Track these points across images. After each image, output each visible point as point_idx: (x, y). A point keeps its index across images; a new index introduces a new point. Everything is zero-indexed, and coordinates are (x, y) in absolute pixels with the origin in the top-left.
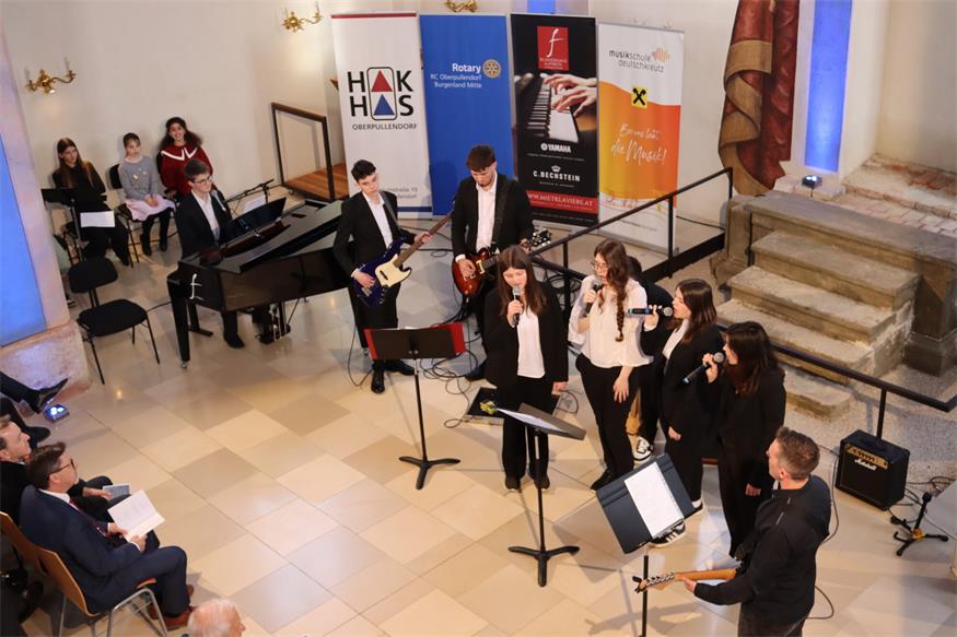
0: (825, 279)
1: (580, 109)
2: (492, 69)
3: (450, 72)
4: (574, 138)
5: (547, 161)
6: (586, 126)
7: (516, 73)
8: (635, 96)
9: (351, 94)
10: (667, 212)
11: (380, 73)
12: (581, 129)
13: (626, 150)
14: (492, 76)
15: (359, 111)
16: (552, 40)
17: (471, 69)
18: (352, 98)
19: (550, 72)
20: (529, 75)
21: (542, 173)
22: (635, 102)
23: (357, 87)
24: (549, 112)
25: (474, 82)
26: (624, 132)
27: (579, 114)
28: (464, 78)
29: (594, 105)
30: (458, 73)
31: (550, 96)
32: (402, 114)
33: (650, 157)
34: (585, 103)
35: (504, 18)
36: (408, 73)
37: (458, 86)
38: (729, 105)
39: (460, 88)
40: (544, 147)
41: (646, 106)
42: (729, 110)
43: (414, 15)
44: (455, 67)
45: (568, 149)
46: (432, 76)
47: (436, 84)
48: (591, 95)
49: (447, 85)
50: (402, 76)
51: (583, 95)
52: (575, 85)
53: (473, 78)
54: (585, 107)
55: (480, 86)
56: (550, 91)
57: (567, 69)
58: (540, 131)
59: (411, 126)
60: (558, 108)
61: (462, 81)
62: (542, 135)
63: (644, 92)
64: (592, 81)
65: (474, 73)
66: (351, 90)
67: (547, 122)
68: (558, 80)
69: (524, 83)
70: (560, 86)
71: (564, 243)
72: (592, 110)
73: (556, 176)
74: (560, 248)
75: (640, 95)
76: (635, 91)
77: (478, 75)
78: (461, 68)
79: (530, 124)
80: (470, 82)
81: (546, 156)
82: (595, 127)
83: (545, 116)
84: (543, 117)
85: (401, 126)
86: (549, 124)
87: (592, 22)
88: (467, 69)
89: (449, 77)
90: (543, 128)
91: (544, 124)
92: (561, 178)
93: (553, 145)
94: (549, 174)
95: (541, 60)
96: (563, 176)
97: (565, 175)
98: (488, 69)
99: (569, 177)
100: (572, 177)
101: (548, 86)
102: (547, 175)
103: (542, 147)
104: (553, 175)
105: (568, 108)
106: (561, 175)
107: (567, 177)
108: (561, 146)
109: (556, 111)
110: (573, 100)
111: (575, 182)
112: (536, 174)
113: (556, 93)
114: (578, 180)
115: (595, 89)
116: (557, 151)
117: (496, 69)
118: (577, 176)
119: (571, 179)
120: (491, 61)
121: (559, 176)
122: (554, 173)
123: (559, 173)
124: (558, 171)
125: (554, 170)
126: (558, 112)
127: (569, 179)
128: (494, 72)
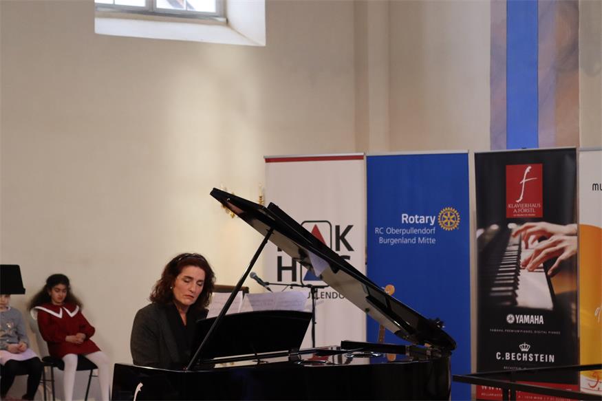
1: (556, 264)
2: (448, 219)
3: (398, 224)
4: (548, 304)
5: (513, 338)
6: (563, 288)
7: (479, 226)
9: (279, 253)
11: (316, 227)
12: (556, 290)
14: (448, 228)
15: (287, 275)
16: (524, 181)
17: (423, 220)
18: (280, 259)
19: (519, 221)
20: (495, 227)
21: (507, 356)
24: (517, 272)
25: (427, 236)
28: (415, 231)
29: (574, 258)
30: (408, 226)
31: (520, 251)
34: (563, 257)
35: (466, 155)
36: (349, 228)
37: (406, 241)
39: (410, 244)
40: (510, 319)
43: (360, 158)
44: (405, 218)
45: (540, 320)
46: (377, 230)
47: (381, 240)
48: (570, 246)
49: (394, 241)
50: (341, 233)
51: (559, 247)
52: (551, 235)
53: (425, 231)
54: (562, 262)
55: (433, 241)
56: (520, 245)
57: (541, 216)
58: (507, 298)
60: (529, 266)
61: (411, 236)
62: (508, 303)
64: (571, 228)
65: (427, 225)
67: (515, 285)
68: (530, 230)
69: (488, 238)
70: (532, 237)
72: (570, 267)
73: (525, 357)
77: (432, 227)
78: (412, 220)
79: (494, 289)
80: (422, 236)
81: (512, 331)
82: (575, 289)
83: (512, 278)
84: (510, 279)
85: (335, 295)
86: (517, 288)
87: (572, 153)
88: (418, 220)
89: (397, 231)
90: (510, 294)
91: (511, 288)
92: (531, 360)
93: (521, 316)
94: (516, 355)
95: (509, 206)
96: (534, 357)
97: (537, 355)
98: (444, 219)
99: (541, 358)
100: (544, 357)
101: (517, 238)
102: (513, 356)
103: (508, 319)
104: (521, 357)
105: (542, 265)
106: (531, 355)
107: (539, 357)
108: (532, 316)
109: (526, 271)
110: (548, 254)
111: (549, 363)
112: (499, 356)
113: (527, 247)
114: (553, 361)
115: (575, 238)
116: (526, 323)
117: (453, 219)
118: (550, 356)
119: (544, 359)
120: (449, 210)
121: (528, 358)
122: (522, 353)
123: (528, 353)
124: (527, 350)
125: (523, 350)
126: (529, 271)
127: (541, 360)
128: (451, 223)
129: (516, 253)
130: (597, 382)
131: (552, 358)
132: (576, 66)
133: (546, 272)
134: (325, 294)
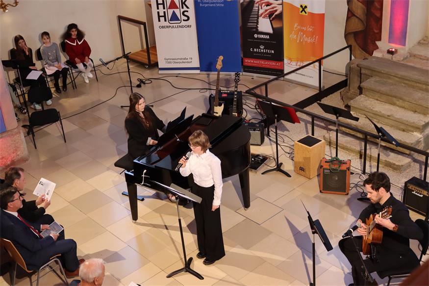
0: (398, 101)
1: (273, 16)
4: (271, 31)
5: (257, 43)
6: (277, 25)
8: (301, 9)
9: (158, 10)
10: (318, 68)
12: (274, 26)
13: (297, 37)
14: (229, 0)
15: (162, 19)
18: (158, 13)
21: (255, 50)
22: (301, 12)
23: (161, 7)
24: (258, 18)
25: (220, 3)
26: (296, 28)
27: (273, 19)
28: (215, 1)
29: (281, 14)
31: (259, 10)
32: (184, 20)
33: (309, 40)
34: (276, 13)
37: (212, 5)
38: (350, 13)
39: (213, 7)
40: (256, 36)
41: (307, 14)
42: (350, 16)
45: (268, 37)
46: (199, 1)
47: (201, 5)
48: (279, 9)
49: (206, 5)
50: (183, 1)
51: (275, 9)
52: (271, 4)
53: (219, 1)
54: (276, 15)
55: (223, 5)
56: (259, 7)
58: (254, 28)
59: (188, 26)
60: (263, 16)
61: (214, 3)
62: (255, 30)
63: (306, 7)
64: (280, 2)
66: (158, 8)
67: (257, 23)
68: (262, 1)
69: (245, 4)
70: (264, 5)
71: (266, 84)
73: (262, 51)
74: (264, 88)
75: (304, 8)
76: (301, 6)
79: (249, 24)
80: (218, 3)
81: (257, 41)
82: (281, 25)
83: (256, 20)
85: (183, 26)
89: (207, 1)
90: (255, 26)
91: (255, 24)
92: (265, 52)
93: (260, 35)
97: (267, 50)
100: (270, 51)
101: (257, 5)
105: (268, 16)
108: (264, 35)
109: (261, 18)
110: (270, 11)
112: (252, 50)
113: (262, 8)
115: (281, 6)
116: (262, 38)
122: (261, 49)
123: (263, 49)
126: (263, 18)
129: (257, 10)
130: (291, 62)
131: (273, 52)
133: (270, 19)
134: (179, 26)
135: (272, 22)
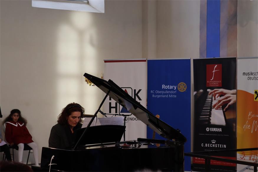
1: (227, 107)
2: (182, 87)
3: (161, 89)
4: (223, 122)
5: (209, 138)
6: (230, 116)
7: (195, 91)
8: (256, 95)
9: (110, 101)
11: (126, 90)
12: (227, 118)
13: (251, 127)
14: (182, 91)
16: (214, 71)
17: (171, 87)
18: (110, 103)
19: (212, 88)
20: (201, 91)
21: (206, 145)
22: (256, 99)
24: (211, 110)
25: (173, 94)
26: (250, 116)
27: (227, 110)
28: (168, 92)
29: (235, 104)
30: (165, 90)
31: (212, 101)
34: (230, 103)
35: (190, 60)
36: (140, 90)
37: (164, 96)
39: (165, 98)
40: (208, 129)
43: (145, 61)
44: (163, 86)
45: (220, 130)
46: (152, 92)
47: (153, 96)
49: (159, 96)
50: (136, 93)
51: (228, 99)
52: (225, 94)
53: (172, 92)
54: (230, 105)
55: (175, 96)
56: (212, 98)
57: (221, 86)
58: (206, 121)
60: (216, 107)
61: (166, 94)
64: (234, 91)
65: (173, 90)
66: (110, 99)
67: (210, 115)
68: (216, 92)
69: (198, 95)
70: (217, 95)
72: (233, 107)
73: (214, 146)
76: (256, 92)
77: (175, 90)
78: (166, 87)
79: (201, 117)
80: (170, 94)
81: (208, 135)
82: (235, 117)
83: (209, 112)
84: (208, 113)
85: (134, 119)
86: (211, 117)
87: (234, 60)
88: (169, 87)
89: (160, 92)
90: (208, 119)
91: (208, 116)
92: (216, 147)
93: (212, 128)
94: (210, 145)
95: (208, 82)
96: (217, 146)
97: (219, 145)
98: (180, 87)
99: (221, 146)
100: (222, 145)
101: (210, 96)
102: (208, 145)
103: (207, 129)
104: (212, 145)
105: (221, 107)
106: (216, 145)
107: (219, 146)
108: (217, 128)
109: (214, 109)
110: (224, 102)
111: (224, 148)
112: (203, 145)
113: (215, 99)
114: (225, 147)
115: (235, 96)
116: (214, 131)
117: (184, 87)
118: (224, 145)
119: (222, 146)
120: (182, 83)
121: (215, 146)
122: (212, 144)
123: (215, 144)
124: (214, 143)
125: (213, 143)
126: (216, 109)
127: (221, 147)
128: (183, 89)
129: (210, 102)
130: (244, 156)
131: (225, 146)
132: (236, 23)
133: (223, 110)
134: (129, 118)
135: (225, 113)
